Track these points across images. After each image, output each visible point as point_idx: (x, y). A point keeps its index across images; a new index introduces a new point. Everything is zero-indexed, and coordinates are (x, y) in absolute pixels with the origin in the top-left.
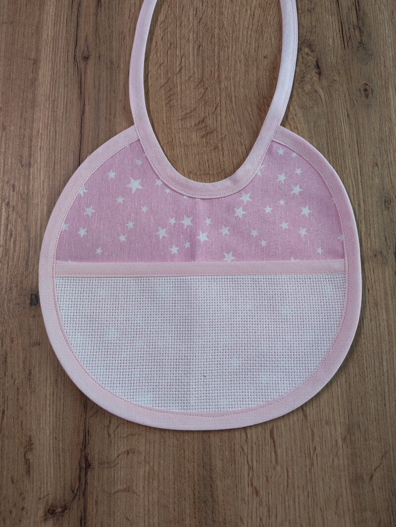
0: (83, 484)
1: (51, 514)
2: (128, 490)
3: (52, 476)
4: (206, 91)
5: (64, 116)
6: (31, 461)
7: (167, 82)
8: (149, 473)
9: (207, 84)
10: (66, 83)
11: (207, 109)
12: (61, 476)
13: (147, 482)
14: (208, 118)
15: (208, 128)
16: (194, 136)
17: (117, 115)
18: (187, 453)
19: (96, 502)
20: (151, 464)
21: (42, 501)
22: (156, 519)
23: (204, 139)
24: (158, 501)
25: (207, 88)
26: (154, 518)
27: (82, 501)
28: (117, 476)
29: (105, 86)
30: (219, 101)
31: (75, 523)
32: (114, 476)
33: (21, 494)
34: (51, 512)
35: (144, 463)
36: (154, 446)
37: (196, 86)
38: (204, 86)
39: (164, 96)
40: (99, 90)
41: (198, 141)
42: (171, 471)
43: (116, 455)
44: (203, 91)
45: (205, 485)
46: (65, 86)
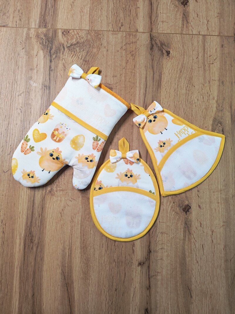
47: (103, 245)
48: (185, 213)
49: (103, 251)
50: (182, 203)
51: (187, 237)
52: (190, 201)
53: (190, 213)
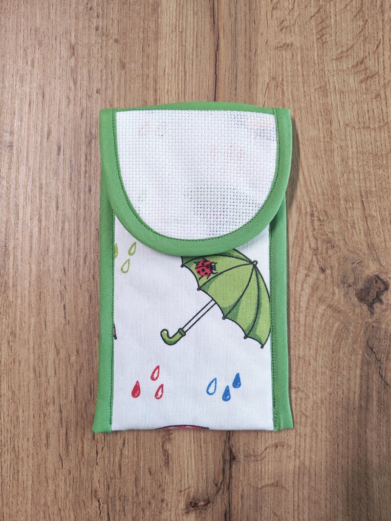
0: (228, 478)
1: (193, 507)
2: (277, 485)
3: (194, 468)
4: (365, 24)
5: (195, 52)
6: (170, 452)
7: (318, 11)
8: (299, 468)
9: (366, 15)
10: (195, 11)
11: (367, 47)
12: (204, 468)
13: (297, 477)
14: (368, 57)
15: (368, 71)
16: (351, 80)
17: (259, 51)
18: (341, 448)
19: (242, 497)
20: (302, 458)
21: (183, 493)
22: (306, 516)
23: (364, 85)
24: (309, 497)
25: (367, 20)
26: (304, 514)
27: (226, 495)
28: (265, 470)
29: (243, 14)
30: (382, 38)
31: (218, 518)
32: (262, 470)
33: (160, 486)
34: (193, 505)
35: (294, 457)
36: (305, 439)
37: (354, 17)
38: (363, 17)
39: (314, 30)
40: (236, 19)
41: (357, 87)
42: (323, 467)
43: (263, 448)
44: (362, 23)
45: (359, 481)
46: (194, 15)
47: (48, 437)
48: (365, 307)
49: (50, 457)
50: (353, 270)
51: (375, 397)
52: (384, 264)
53: (384, 307)
